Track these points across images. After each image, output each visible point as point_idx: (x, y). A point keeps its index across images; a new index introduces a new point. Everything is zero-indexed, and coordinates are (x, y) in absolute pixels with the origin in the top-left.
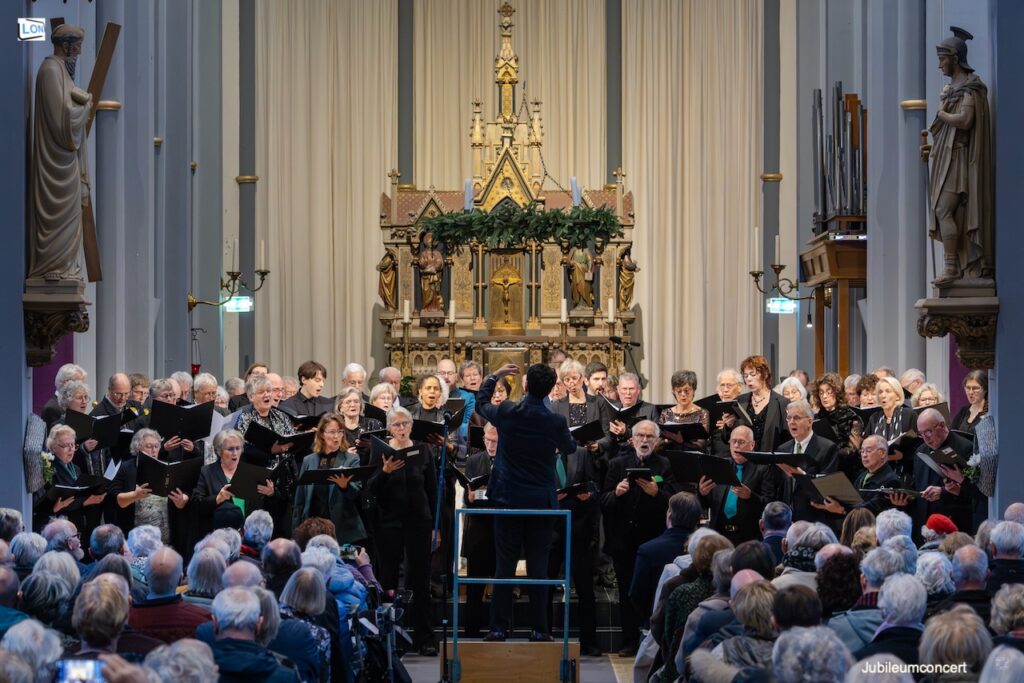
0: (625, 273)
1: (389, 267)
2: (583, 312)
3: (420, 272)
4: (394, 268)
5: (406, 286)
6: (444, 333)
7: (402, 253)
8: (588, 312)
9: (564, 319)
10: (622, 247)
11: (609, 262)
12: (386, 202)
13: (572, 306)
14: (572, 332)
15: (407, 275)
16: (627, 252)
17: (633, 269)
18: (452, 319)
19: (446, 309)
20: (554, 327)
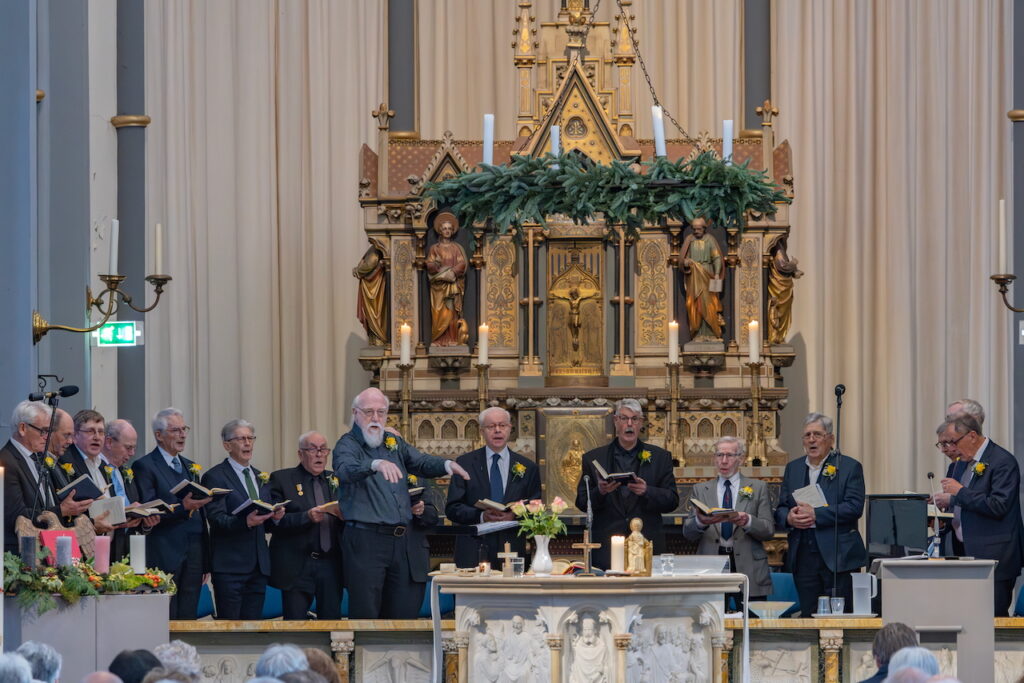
0: (777, 279)
1: (374, 270)
2: (708, 346)
3: (428, 280)
4: (384, 271)
5: (404, 304)
6: (468, 384)
7: (397, 248)
8: (713, 347)
9: (674, 358)
10: (771, 236)
11: (750, 261)
12: (369, 160)
13: (687, 335)
14: (687, 381)
15: (406, 284)
16: (781, 244)
17: (790, 272)
18: (483, 358)
19: (473, 342)
20: (656, 372)
